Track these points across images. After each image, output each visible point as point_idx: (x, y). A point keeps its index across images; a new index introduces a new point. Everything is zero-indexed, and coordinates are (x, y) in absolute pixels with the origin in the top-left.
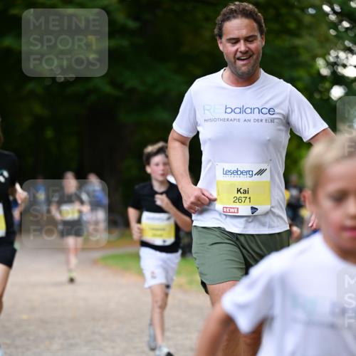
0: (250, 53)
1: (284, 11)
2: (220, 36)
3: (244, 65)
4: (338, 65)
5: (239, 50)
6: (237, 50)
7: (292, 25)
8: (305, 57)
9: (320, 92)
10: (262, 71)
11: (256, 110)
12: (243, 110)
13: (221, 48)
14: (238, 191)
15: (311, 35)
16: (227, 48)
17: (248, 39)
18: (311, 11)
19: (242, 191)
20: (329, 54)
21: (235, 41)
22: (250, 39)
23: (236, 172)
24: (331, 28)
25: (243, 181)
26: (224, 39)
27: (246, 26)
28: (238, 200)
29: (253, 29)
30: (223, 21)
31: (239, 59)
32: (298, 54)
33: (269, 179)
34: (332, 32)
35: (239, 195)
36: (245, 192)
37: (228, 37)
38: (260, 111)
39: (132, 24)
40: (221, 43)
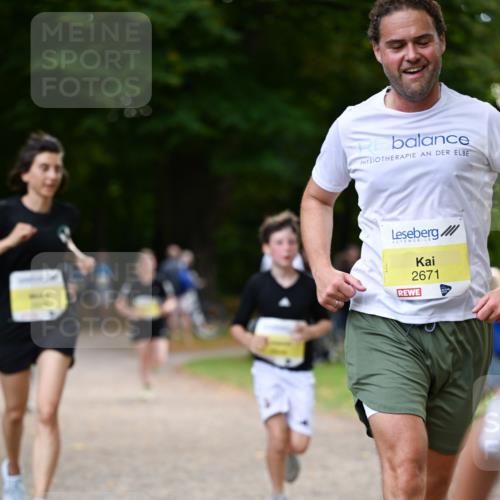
0: (423, 62)
2: (377, 39)
3: (415, 80)
5: (406, 58)
6: (402, 59)
10: (444, 87)
12: (419, 142)
13: (379, 58)
14: (419, 262)
16: (387, 57)
17: (420, 41)
19: (424, 261)
21: (400, 45)
22: (423, 41)
23: (412, 234)
25: (425, 247)
26: (382, 44)
27: (416, 22)
28: (421, 276)
29: (425, 25)
30: (381, 15)
33: (464, 241)
37: (388, 40)
38: (445, 140)
39: (232, 36)
40: (378, 50)
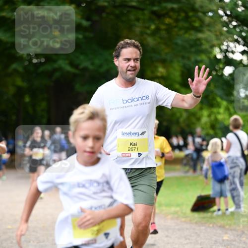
1: (191, 14)
4: (229, 52)
7: (197, 24)
8: (206, 46)
9: (216, 71)
11: (140, 98)
12: (132, 100)
15: (210, 31)
18: (210, 14)
20: (223, 44)
24: (224, 26)
28: (131, 149)
31: (129, 70)
32: (201, 44)
34: (225, 29)
35: (131, 146)
36: (135, 145)
